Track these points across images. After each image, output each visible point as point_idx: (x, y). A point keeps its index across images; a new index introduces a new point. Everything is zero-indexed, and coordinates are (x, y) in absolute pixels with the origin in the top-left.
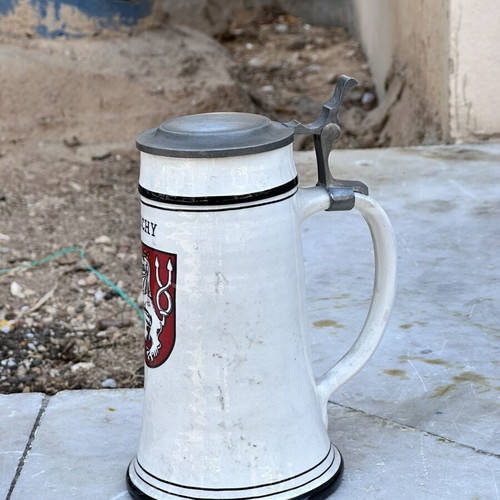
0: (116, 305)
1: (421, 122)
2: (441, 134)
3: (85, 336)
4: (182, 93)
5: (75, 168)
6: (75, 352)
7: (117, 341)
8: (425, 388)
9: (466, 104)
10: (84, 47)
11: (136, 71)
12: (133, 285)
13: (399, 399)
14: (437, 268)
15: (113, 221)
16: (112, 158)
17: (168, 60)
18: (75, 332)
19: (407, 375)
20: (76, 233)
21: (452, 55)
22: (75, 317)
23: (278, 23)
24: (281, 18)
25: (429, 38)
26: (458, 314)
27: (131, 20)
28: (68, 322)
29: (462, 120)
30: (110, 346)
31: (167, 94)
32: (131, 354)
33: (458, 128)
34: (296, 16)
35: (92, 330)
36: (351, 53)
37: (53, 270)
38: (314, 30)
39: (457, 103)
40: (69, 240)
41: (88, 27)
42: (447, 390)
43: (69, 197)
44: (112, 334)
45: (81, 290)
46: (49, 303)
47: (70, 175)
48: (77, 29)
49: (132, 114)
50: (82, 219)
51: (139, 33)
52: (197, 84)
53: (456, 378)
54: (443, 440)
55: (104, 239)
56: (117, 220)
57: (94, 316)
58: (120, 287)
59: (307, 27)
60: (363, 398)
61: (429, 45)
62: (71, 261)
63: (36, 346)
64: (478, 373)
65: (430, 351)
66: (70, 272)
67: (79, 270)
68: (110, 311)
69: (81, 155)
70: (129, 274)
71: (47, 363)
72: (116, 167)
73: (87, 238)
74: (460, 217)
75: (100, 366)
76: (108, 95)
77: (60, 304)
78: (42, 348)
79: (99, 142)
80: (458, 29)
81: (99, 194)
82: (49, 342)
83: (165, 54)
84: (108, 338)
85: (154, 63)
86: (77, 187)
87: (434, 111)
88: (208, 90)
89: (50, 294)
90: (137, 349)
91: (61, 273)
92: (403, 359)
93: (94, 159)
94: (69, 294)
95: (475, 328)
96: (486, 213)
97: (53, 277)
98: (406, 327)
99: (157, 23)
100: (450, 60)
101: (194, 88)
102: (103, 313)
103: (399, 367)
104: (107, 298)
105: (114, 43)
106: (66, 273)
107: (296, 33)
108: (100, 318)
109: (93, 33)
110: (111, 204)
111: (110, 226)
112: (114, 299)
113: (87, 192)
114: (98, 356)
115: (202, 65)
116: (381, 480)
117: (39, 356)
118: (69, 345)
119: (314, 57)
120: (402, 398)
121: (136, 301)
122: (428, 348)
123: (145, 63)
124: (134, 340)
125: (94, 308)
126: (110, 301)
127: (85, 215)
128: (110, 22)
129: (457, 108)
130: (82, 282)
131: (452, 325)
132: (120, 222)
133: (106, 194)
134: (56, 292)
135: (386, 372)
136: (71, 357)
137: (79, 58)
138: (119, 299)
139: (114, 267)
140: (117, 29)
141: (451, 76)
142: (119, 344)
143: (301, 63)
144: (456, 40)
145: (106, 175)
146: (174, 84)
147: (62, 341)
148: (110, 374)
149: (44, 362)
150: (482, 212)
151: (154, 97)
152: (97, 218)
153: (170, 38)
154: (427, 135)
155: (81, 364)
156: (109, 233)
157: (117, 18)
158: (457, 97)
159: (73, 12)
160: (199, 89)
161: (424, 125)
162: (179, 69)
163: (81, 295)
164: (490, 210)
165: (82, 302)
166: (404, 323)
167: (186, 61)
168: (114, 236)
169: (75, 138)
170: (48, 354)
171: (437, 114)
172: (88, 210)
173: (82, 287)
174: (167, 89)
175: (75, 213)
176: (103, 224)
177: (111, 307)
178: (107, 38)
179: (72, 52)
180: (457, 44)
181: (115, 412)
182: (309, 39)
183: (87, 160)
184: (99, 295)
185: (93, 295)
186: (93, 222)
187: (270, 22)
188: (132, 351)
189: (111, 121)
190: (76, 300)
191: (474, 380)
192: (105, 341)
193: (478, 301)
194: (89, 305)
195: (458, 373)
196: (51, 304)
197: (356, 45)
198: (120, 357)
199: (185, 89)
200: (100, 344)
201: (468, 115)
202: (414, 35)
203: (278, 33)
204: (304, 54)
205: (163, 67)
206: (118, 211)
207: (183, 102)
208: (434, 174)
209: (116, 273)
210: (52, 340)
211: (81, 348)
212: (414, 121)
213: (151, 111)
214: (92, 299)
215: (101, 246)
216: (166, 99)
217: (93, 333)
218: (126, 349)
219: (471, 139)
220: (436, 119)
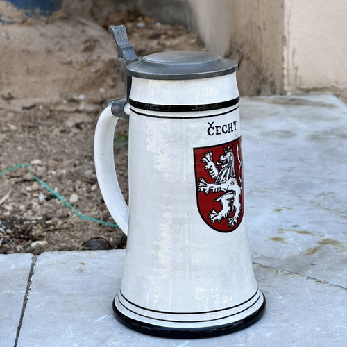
0: (55, 204)
1: (258, 82)
2: (275, 89)
3: (37, 223)
4: (85, 63)
5: (11, 115)
6: (33, 233)
7: (61, 226)
8: (300, 249)
9: (294, 68)
10: (15, 30)
11: (51, 47)
12: (65, 191)
13: (283, 256)
14: (291, 173)
15: (42, 150)
16: (36, 108)
17: (73, 41)
18: (30, 221)
19: (286, 241)
20: (17, 157)
21: (286, 34)
22: (26, 212)
23: (138, 21)
24: (140, 19)
25: (264, 24)
26: (312, 202)
27: (47, 12)
28: (22, 215)
29: (292, 79)
30: (56, 230)
31: (74, 64)
32: (71, 235)
33: (289, 84)
34: (151, 17)
35: (41, 220)
36: (193, 41)
37: (7, 181)
38: (164, 27)
39: (288, 66)
40: (12, 162)
41: (18, 17)
42: (315, 250)
43: (8, 134)
44: (57, 222)
45: (29, 194)
46: (6, 202)
47: (8, 119)
48: (10, 18)
49: (49, 78)
50: (20, 148)
51: (53, 21)
52: (95, 57)
53: (320, 243)
54: (320, 282)
55: (37, 161)
56: (44, 149)
57: (40, 212)
58: (56, 191)
59: (158, 25)
60: (259, 255)
61: (265, 29)
62: (19, 174)
63: (5, 229)
64: (334, 239)
65: (298, 226)
66: (20, 182)
67: (25, 181)
68: (51, 208)
69: (14, 106)
70: (62, 183)
71: (13, 241)
72: (39, 114)
73: (24, 161)
74: (300, 141)
75: (52, 243)
76: (33, 64)
77: (14, 204)
78: (9, 231)
79: (26, 97)
80: (290, 15)
81: (29, 132)
82: (13, 227)
83: (72, 37)
84: (54, 225)
85: (64, 42)
86: (13, 127)
87: (269, 74)
88: (103, 61)
89: (7, 197)
90: (76, 232)
91: (13, 183)
92: (281, 231)
93: (24, 108)
94: (20, 197)
95: (326, 211)
96: (317, 138)
97: (8, 185)
98: (278, 210)
99: (65, 15)
100: (284, 37)
101: (93, 60)
102: (46, 209)
103: (279, 236)
104: (47, 199)
105: (36, 28)
106: (17, 183)
107: (151, 28)
108: (44, 212)
109: (21, 20)
110: (39, 139)
111: (40, 153)
112: (53, 200)
113: (20, 130)
114: (49, 236)
115: (97, 44)
116: (282, 307)
117: (7, 237)
118: (29, 229)
119: (168, 43)
120: (285, 256)
121: (69, 201)
122: (296, 223)
123: (58, 43)
124: (73, 226)
125: (39, 207)
126: (50, 201)
127: (22, 146)
128: (33, 13)
129: (288, 70)
130: (29, 188)
131: (309, 209)
132: (47, 151)
133: (34, 132)
134: (11, 195)
135: (270, 239)
136: (30, 237)
137: (12, 38)
138: (56, 200)
139: (51, 179)
140: (38, 19)
141: (285, 48)
142: (63, 229)
143: (159, 47)
144: (288, 23)
145: (32, 119)
146: (79, 57)
147: (23, 226)
148: (59, 248)
149: (11, 241)
150: (315, 138)
151: (65, 66)
152: (30, 148)
153: (74, 26)
154: (263, 91)
155: (37, 242)
156: (40, 158)
157: (38, 11)
158: (288, 62)
159: (7, 6)
160: (96, 61)
161: (260, 84)
162: (82, 47)
163: (29, 197)
164: (320, 137)
165: (30, 202)
166: (276, 208)
167: (86, 42)
168: (44, 160)
169: (9, 94)
170: (13, 235)
171: (271, 75)
172: (23, 143)
173: (29, 192)
174: (74, 61)
175: (14, 144)
176: (35, 152)
177: (51, 205)
178: (30, 24)
179: (7, 34)
180: (288, 26)
181: (86, 266)
182: (162, 32)
183: (19, 109)
184: (42, 197)
185: (38, 197)
186: (28, 150)
187: (133, 21)
188: (72, 233)
189: (35, 82)
190: (25, 200)
191: (333, 244)
192: (52, 227)
193: (324, 194)
194: (35, 204)
195: (321, 239)
196: (8, 204)
197: (195, 35)
198: (64, 237)
199: (87, 61)
200: (48, 229)
201: (296, 75)
202: (250, 23)
203: (139, 28)
204: (161, 41)
205: (71, 45)
206: (44, 143)
207: (85, 69)
208: (276, 114)
209: (52, 183)
210: (16, 226)
211: (37, 231)
212: (252, 81)
213: (63, 76)
214: (37, 200)
215: (35, 166)
216: (74, 67)
217: (42, 222)
218: (68, 232)
219: (298, 92)
220: (270, 79)
